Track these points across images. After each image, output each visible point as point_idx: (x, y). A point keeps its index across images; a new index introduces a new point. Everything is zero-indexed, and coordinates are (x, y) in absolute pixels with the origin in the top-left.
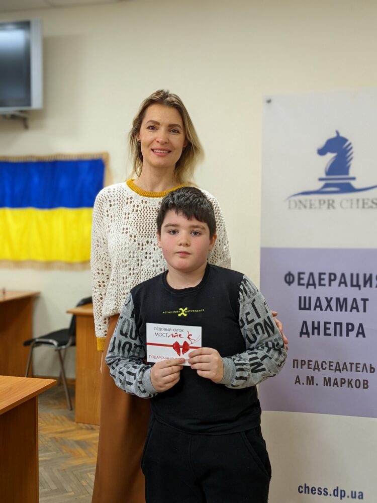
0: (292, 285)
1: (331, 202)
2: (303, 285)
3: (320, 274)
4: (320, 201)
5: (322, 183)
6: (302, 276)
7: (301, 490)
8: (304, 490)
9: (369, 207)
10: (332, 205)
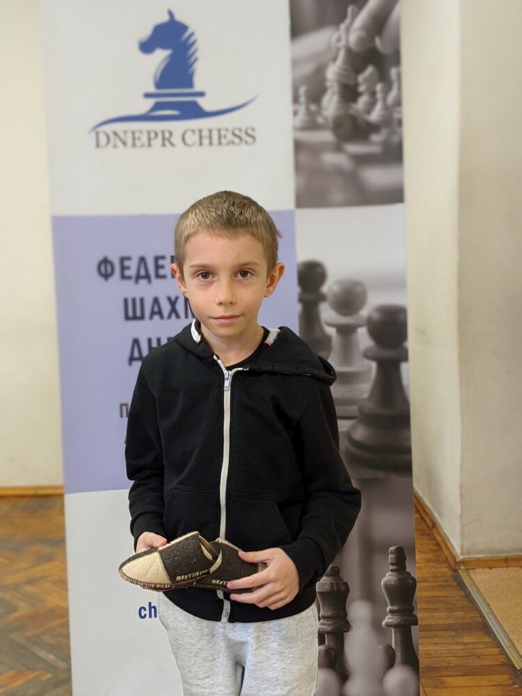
0: (111, 279)
1: (167, 135)
2: (129, 278)
3: (157, 259)
4: (149, 133)
5: (151, 102)
6: (127, 263)
7: (143, 613)
8: (147, 612)
9: (228, 143)
10: (169, 140)
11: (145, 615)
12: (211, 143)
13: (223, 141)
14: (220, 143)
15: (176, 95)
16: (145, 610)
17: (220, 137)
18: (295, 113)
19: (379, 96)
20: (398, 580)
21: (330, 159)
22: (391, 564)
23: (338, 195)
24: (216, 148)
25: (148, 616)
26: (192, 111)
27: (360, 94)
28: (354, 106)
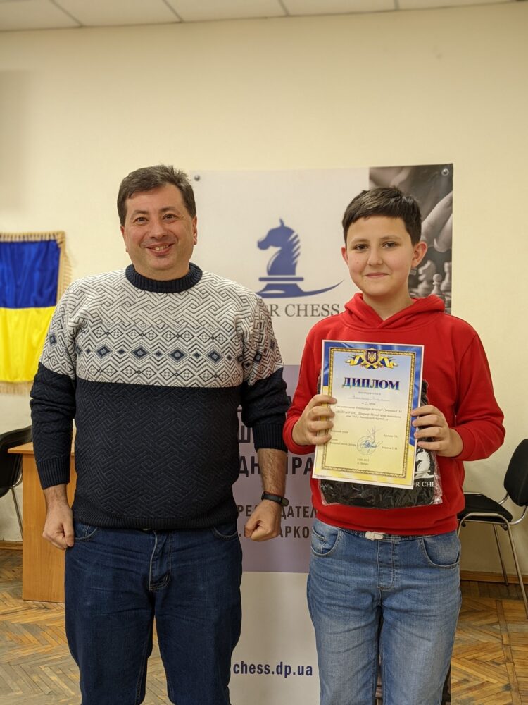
5: (264, 284)
7: (237, 669)
8: (240, 669)
9: (319, 315)
10: (275, 311)
11: (238, 671)
12: (306, 315)
13: (315, 312)
14: (313, 315)
15: (282, 279)
16: (238, 667)
17: (313, 310)
19: (434, 283)
24: (309, 318)
25: (240, 672)
26: (294, 291)
27: (421, 282)
28: (415, 290)
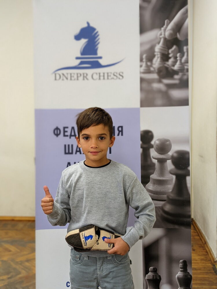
0: (59, 136)
1: (85, 75)
2: (67, 136)
4: (77, 74)
5: (79, 61)
6: (66, 130)
7: (68, 284)
9: (112, 79)
10: (86, 77)
11: (69, 286)
12: (104, 79)
14: (108, 79)
15: (90, 58)
17: (108, 76)
18: (141, 66)
19: (178, 58)
20: (183, 275)
21: (156, 86)
22: (180, 268)
23: (159, 101)
24: (106, 81)
26: (96, 65)
27: (170, 58)
28: (167, 63)
